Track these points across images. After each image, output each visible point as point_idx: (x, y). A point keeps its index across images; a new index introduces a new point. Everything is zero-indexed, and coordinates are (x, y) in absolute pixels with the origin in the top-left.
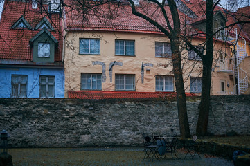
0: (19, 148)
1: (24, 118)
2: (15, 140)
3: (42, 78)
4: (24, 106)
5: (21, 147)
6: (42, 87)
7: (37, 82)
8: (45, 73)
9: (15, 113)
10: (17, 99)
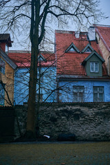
0: (102, 141)
1: (104, 118)
2: (98, 135)
3: (95, 88)
4: (104, 108)
5: (104, 141)
6: (95, 94)
7: (91, 91)
8: (97, 84)
9: (97, 114)
10: (98, 103)
